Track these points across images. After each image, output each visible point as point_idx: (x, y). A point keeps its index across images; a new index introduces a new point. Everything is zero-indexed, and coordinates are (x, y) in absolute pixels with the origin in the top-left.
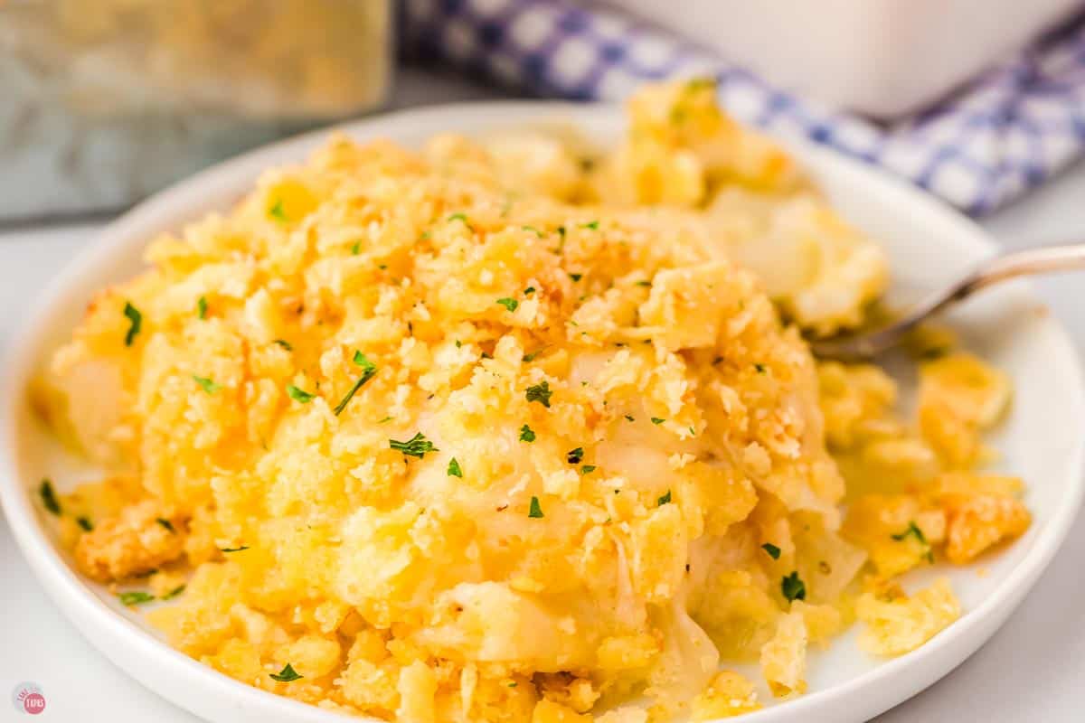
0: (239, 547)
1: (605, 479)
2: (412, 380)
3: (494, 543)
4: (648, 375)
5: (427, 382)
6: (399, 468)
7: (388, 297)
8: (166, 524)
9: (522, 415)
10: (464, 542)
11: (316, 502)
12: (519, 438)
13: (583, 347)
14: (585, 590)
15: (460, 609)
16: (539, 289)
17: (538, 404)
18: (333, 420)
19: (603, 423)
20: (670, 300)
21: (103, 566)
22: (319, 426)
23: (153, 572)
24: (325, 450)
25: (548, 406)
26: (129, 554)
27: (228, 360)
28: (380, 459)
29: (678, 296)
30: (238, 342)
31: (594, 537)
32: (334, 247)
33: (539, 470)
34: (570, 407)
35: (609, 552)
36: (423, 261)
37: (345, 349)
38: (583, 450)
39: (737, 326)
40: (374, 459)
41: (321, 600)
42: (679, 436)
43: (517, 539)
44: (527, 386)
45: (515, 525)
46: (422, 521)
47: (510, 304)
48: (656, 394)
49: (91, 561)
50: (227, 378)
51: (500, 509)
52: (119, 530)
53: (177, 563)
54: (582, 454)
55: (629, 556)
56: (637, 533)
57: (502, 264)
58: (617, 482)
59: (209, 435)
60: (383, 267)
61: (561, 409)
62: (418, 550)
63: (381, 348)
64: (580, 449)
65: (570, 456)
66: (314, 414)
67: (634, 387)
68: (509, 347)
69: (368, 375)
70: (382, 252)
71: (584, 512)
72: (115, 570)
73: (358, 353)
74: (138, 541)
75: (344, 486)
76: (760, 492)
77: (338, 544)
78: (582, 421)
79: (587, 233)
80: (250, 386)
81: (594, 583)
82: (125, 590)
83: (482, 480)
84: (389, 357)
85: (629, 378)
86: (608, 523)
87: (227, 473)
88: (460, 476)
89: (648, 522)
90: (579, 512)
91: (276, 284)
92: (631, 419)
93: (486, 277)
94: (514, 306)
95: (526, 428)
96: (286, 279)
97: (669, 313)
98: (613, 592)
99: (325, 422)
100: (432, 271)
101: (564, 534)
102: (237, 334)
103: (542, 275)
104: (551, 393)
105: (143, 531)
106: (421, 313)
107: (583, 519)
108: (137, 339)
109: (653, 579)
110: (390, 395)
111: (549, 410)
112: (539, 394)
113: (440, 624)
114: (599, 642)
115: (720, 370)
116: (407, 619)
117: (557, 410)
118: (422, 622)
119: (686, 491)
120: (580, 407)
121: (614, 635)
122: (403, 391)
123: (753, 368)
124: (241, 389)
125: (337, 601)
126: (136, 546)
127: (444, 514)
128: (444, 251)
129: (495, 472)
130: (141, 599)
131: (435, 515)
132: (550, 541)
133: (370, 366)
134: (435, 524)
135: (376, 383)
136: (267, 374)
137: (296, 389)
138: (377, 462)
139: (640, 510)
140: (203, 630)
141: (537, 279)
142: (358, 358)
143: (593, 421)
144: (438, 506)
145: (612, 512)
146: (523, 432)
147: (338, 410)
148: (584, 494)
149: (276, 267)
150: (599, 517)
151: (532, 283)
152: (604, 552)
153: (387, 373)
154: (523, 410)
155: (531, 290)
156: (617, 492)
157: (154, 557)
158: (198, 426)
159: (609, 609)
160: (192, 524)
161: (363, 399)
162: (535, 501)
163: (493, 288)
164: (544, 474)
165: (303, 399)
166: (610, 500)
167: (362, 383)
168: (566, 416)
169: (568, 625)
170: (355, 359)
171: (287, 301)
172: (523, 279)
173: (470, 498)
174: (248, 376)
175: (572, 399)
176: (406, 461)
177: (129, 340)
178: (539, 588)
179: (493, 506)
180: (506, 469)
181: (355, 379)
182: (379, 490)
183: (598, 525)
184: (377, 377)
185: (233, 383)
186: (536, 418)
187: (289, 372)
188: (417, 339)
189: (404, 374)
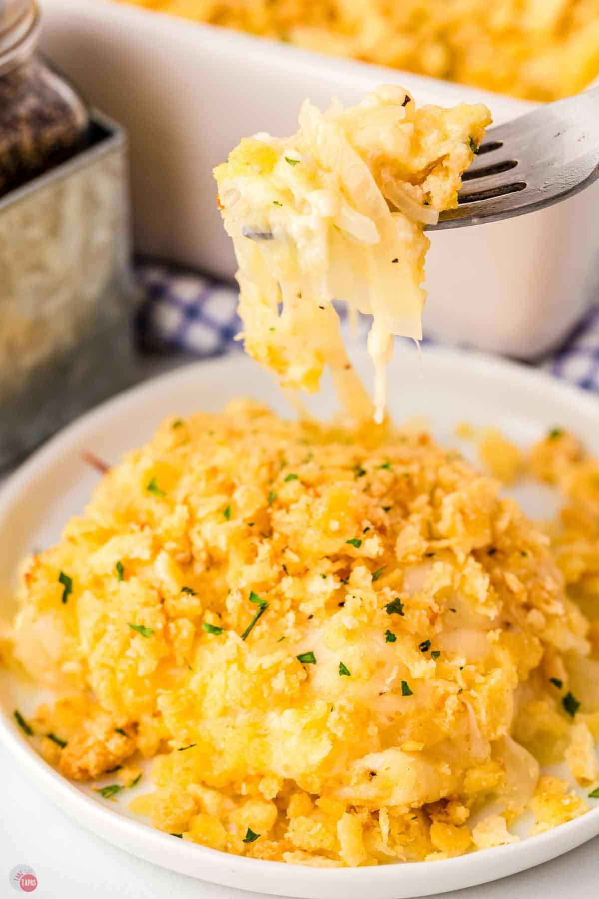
0: (189, 746)
1: (450, 660)
2: (294, 607)
3: (385, 721)
4: (458, 577)
5: (307, 608)
6: (302, 675)
7: (265, 549)
8: (121, 732)
9: (386, 624)
10: (365, 724)
11: (243, 706)
12: (386, 640)
13: (409, 564)
14: (448, 740)
15: (373, 774)
16: (372, 527)
17: (395, 615)
18: (244, 645)
19: (439, 619)
20: (459, 517)
21: (84, 771)
22: (234, 651)
23: (118, 768)
24: (241, 667)
25: (403, 614)
26: (102, 759)
27: (151, 609)
28: (289, 671)
29: (463, 513)
30: (155, 594)
31: (452, 703)
32: (210, 513)
33: (405, 663)
34: (417, 613)
35: (462, 711)
36: (278, 516)
37: (242, 592)
38: (431, 641)
39: (502, 525)
40: (284, 672)
41: (262, 777)
42: (489, 618)
43: (398, 713)
44: (386, 603)
45: (394, 704)
46: (334, 716)
47: (356, 543)
48: (467, 589)
49: (75, 769)
50: (155, 622)
51: (381, 694)
52: (89, 743)
53: (132, 758)
54: (430, 644)
55: (476, 711)
56: (480, 696)
57: (342, 514)
58: (461, 661)
59: (147, 665)
60: (251, 525)
61: (412, 615)
62: (335, 735)
63: (266, 587)
64: (428, 641)
65: (422, 647)
66: (229, 643)
67: (451, 587)
68: (360, 574)
69: (264, 608)
70: (249, 514)
71: (442, 687)
72: (94, 772)
73: (252, 594)
74: (105, 748)
75: (262, 693)
76: (543, 643)
77: (266, 736)
78: (426, 622)
79: (382, 473)
80: (172, 626)
81: (454, 734)
82: (103, 785)
83: (365, 675)
84: (273, 592)
85: (446, 581)
86: (461, 691)
87: (169, 692)
88: (349, 675)
89: (487, 687)
90: (438, 687)
91: (170, 545)
92: (454, 611)
93: (334, 525)
94: (358, 543)
95: (388, 633)
96: (176, 540)
97: (460, 527)
98: (468, 738)
99: (238, 648)
100: (289, 523)
101: (429, 703)
102: (152, 588)
103: (369, 516)
104: (403, 605)
105: (107, 740)
106: (291, 557)
107: (441, 691)
108: (70, 597)
109: (494, 724)
110: (283, 620)
111: (404, 617)
112: (395, 608)
113: (357, 784)
114: (464, 776)
115: (496, 559)
116: (330, 783)
117: (410, 617)
118: (341, 783)
119: (503, 656)
120: (423, 611)
121: (473, 768)
122: (291, 617)
123: (517, 554)
124: (166, 629)
125: (274, 776)
126: (106, 753)
127: (350, 708)
128: (293, 507)
129: (373, 668)
130: (115, 789)
131: (342, 709)
132: (420, 710)
133: (263, 602)
134: (345, 716)
135: (270, 614)
136: (182, 615)
137: (210, 626)
138: (286, 673)
139: (479, 679)
140: (178, 811)
141: (369, 520)
142: (253, 598)
143: (433, 621)
144: (342, 702)
145: (462, 684)
146: (387, 636)
147: (245, 636)
148: (439, 674)
149: (167, 532)
150: (453, 689)
151: (366, 524)
152: (459, 712)
153: (275, 605)
154: (385, 620)
155: (367, 529)
156: (461, 668)
157: (118, 758)
158: (138, 658)
159: (466, 750)
160: (140, 728)
161: (262, 628)
162: (405, 684)
163: (340, 532)
164: (409, 665)
165: (217, 632)
166: (459, 675)
167: (260, 615)
168: (416, 620)
169: (445, 769)
170: (250, 599)
171: (181, 556)
172: (359, 522)
173: (357, 689)
174: (169, 619)
175: (417, 606)
176: (304, 668)
177: (64, 599)
178: (420, 747)
179: (376, 693)
180: (380, 665)
181: (254, 613)
182: (292, 694)
183: (453, 694)
184: (270, 610)
185: (159, 626)
186: (394, 624)
187: (199, 612)
188: (293, 576)
189: (288, 604)
